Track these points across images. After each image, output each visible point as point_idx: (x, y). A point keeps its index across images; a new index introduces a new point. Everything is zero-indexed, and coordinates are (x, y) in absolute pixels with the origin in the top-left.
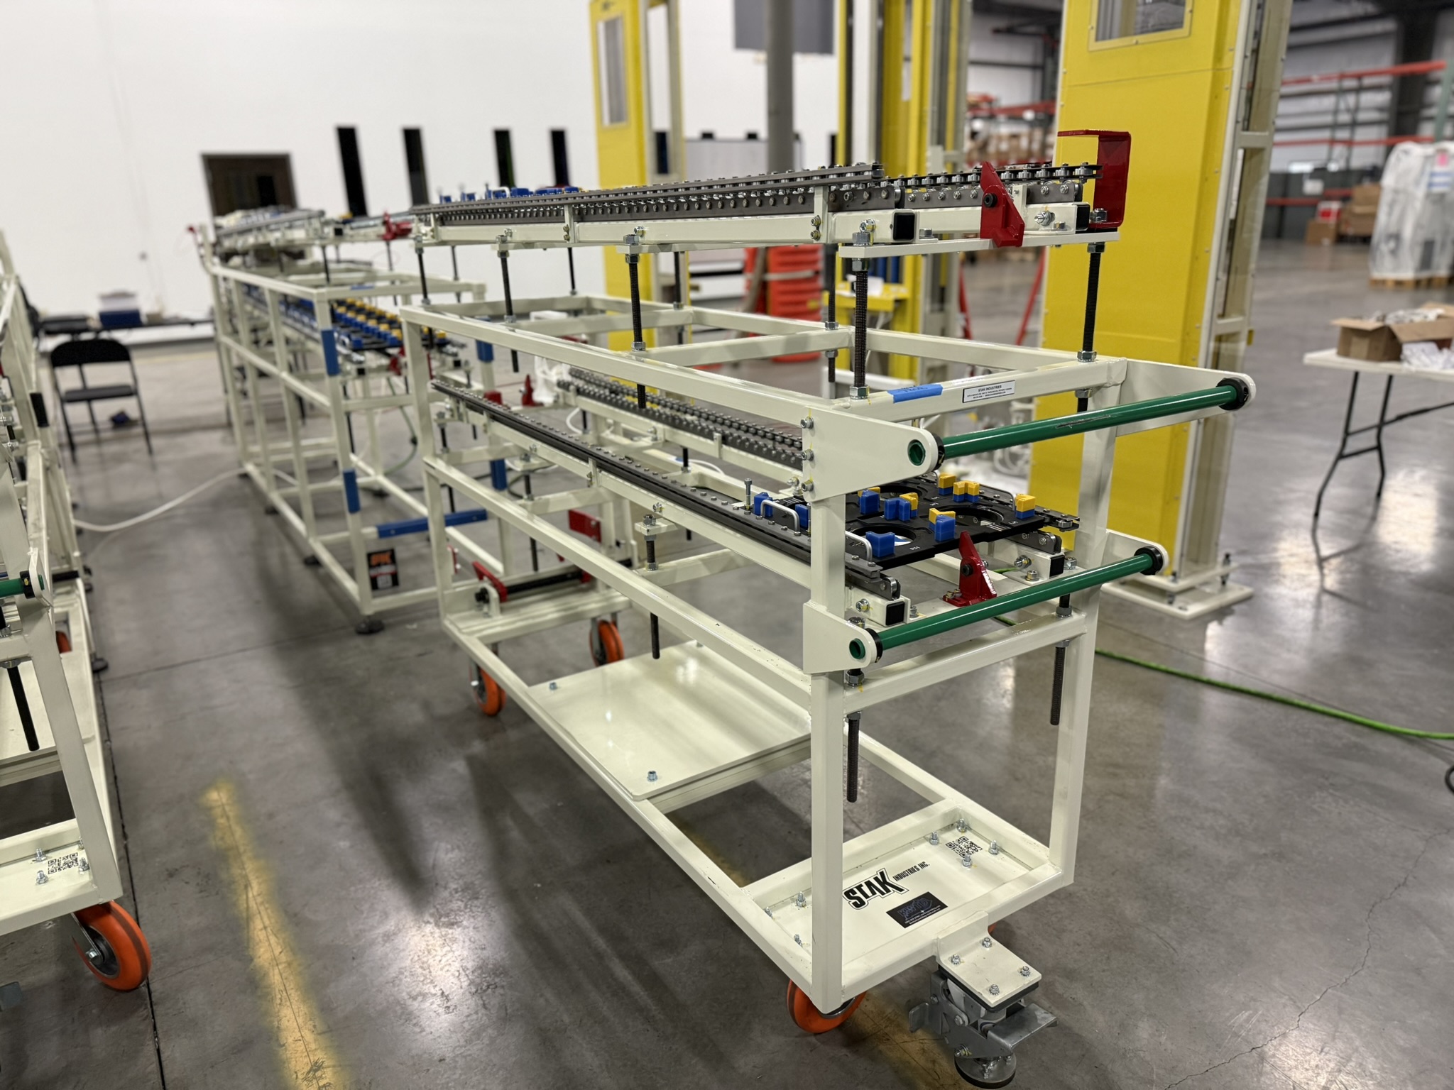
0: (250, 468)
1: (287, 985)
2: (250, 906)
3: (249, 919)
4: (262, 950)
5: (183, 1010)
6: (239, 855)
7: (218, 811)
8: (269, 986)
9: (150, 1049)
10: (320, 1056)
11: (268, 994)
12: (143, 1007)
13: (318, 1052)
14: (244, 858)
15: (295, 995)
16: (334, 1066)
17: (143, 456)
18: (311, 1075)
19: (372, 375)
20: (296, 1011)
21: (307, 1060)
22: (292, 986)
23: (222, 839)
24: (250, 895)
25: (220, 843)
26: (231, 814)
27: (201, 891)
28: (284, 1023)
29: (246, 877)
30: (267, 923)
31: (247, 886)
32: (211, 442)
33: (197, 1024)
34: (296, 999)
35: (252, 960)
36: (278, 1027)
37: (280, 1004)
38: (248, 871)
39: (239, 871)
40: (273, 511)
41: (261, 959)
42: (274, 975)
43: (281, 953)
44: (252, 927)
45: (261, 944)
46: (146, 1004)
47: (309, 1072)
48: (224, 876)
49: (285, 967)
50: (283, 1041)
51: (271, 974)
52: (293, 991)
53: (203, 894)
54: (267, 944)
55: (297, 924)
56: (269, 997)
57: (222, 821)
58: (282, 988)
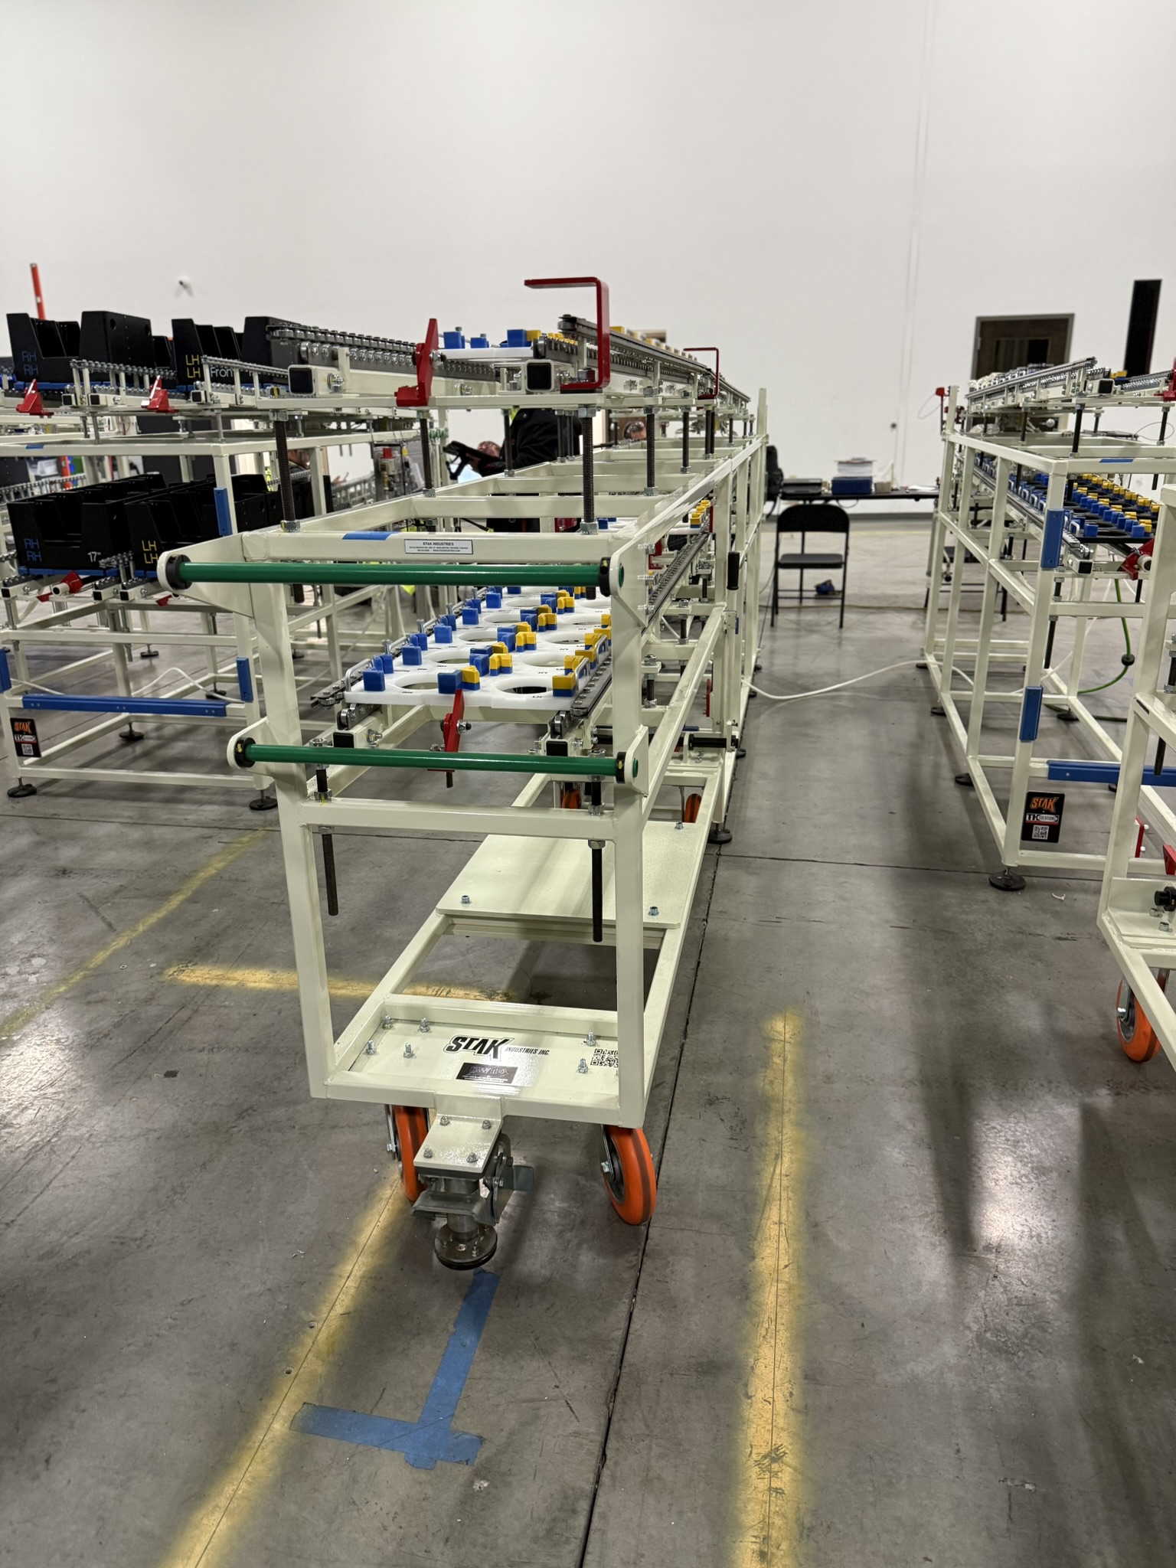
0: (930, 660)
1: (779, 1316)
2: (774, 1185)
3: (767, 1201)
4: (768, 1251)
5: (668, 1280)
6: (782, 1113)
7: (777, 1047)
8: (760, 1305)
9: (623, 1309)
10: (784, 1441)
11: (756, 1314)
12: (635, 1252)
13: (784, 1434)
14: (786, 1119)
15: (783, 1335)
16: (795, 1469)
17: (834, 630)
18: (766, 1461)
19: (1097, 574)
20: (778, 1358)
21: (768, 1436)
22: (783, 1321)
23: (771, 1083)
24: (778, 1171)
25: (768, 1087)
26: (789, 1056)
27: (732, 1139)
28: (760, 1369)
29: (780, 1143)
30: (784, 1217)
31: (778, 1157)
32: (900, 625)
33: (675, 1306)
34: (783, 1341)
35: (754, 1258)
36: (752, 1368)
37: (764, 1337)
38: (785, 1137)
39: (776, 1133)
40: (940, 713)
41: (763, 1263)
42: (769, 1293)
43: (786, 1266)
44: (766, 1215)
45: (769, 1243)
46: (639, 1250)
47: (765, 1457)
48: (759, 1131)
49: (785, 1289)
50: (751, 1391)
51: (767, 1289)
52: (782, 1328)
53: (733, 1142)
54: (775, 1245)
55: (814, 1239)
56: (756, 1320)
57: (777, 1060)
58: (773, 1317)
